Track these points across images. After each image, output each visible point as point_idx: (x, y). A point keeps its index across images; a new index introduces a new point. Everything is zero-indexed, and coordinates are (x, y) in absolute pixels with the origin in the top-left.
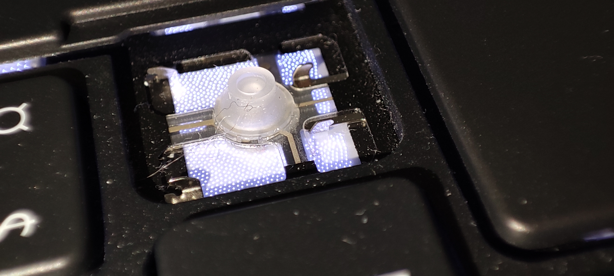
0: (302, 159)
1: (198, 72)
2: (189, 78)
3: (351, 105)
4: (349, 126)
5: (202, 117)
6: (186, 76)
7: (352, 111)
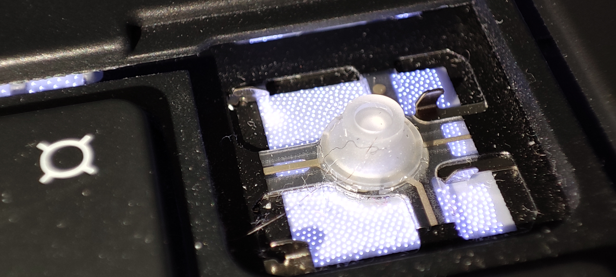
0: (439, 220)
1: (293, 94)
2: (282, 101)
3: (496, 146)
4: (495, 175)
5: (304, 155)
6: (279, 99)
7: (497, 154)
